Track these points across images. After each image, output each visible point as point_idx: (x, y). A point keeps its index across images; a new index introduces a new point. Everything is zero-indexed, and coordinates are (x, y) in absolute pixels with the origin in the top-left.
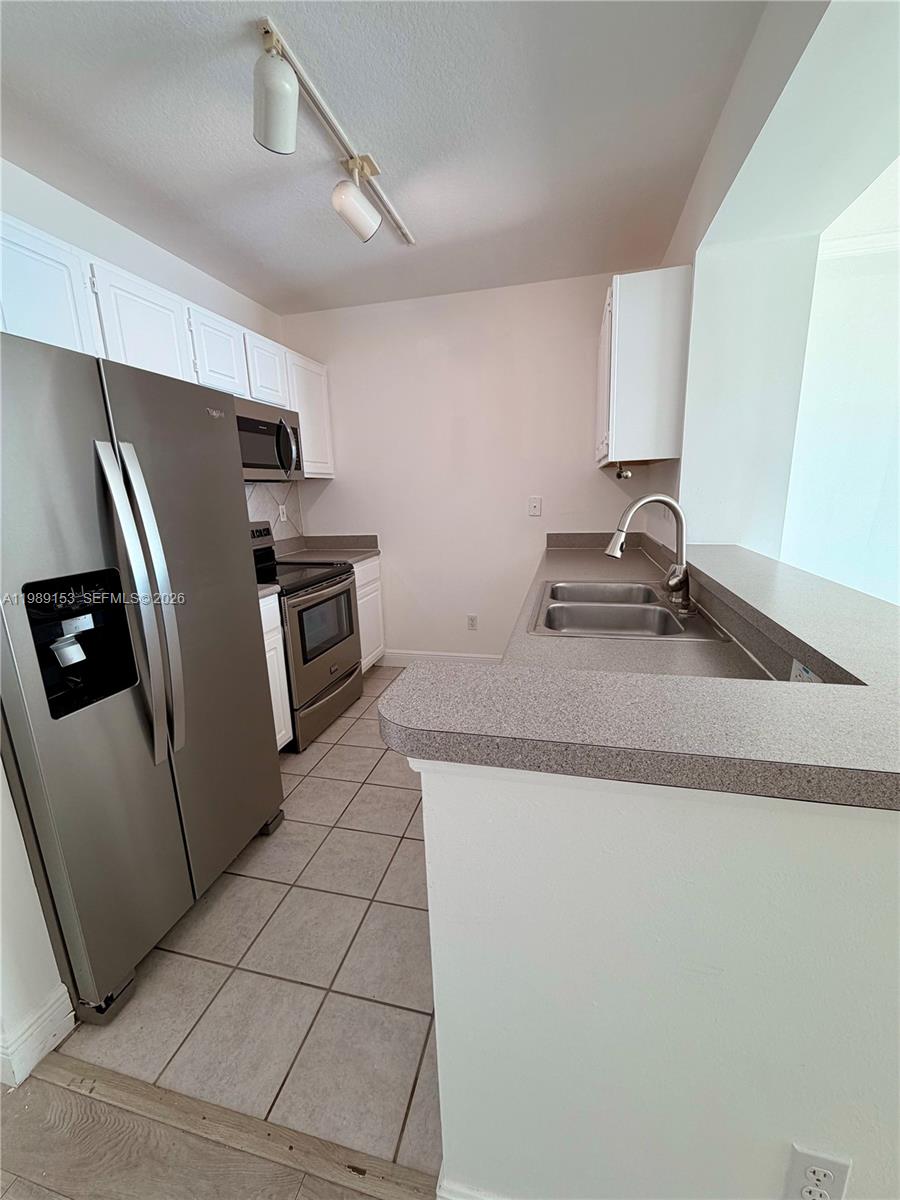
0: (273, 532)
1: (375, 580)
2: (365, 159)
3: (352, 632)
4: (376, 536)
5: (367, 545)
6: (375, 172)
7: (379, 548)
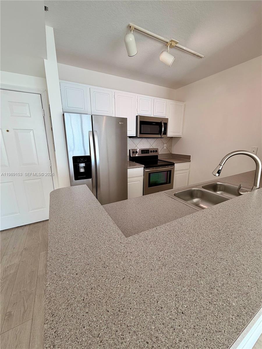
0: (159, 151)
1: (187, 169)
2: (172, 41)
3: (170, 182)
4: (190, 156)
5: (186, 158)
6: (177, 43)
7: (191, 160)
